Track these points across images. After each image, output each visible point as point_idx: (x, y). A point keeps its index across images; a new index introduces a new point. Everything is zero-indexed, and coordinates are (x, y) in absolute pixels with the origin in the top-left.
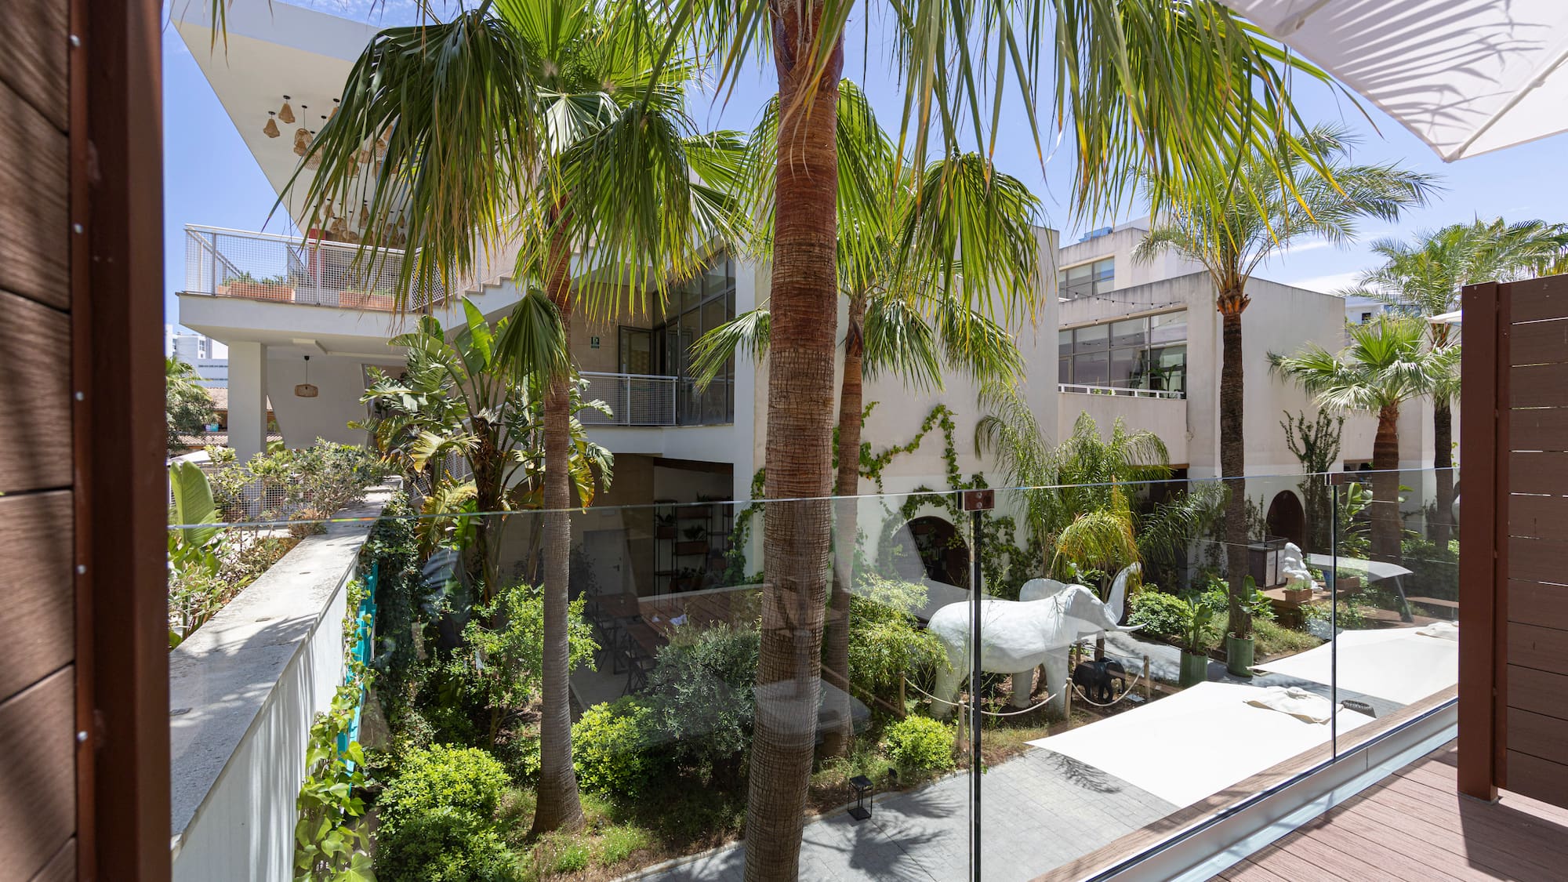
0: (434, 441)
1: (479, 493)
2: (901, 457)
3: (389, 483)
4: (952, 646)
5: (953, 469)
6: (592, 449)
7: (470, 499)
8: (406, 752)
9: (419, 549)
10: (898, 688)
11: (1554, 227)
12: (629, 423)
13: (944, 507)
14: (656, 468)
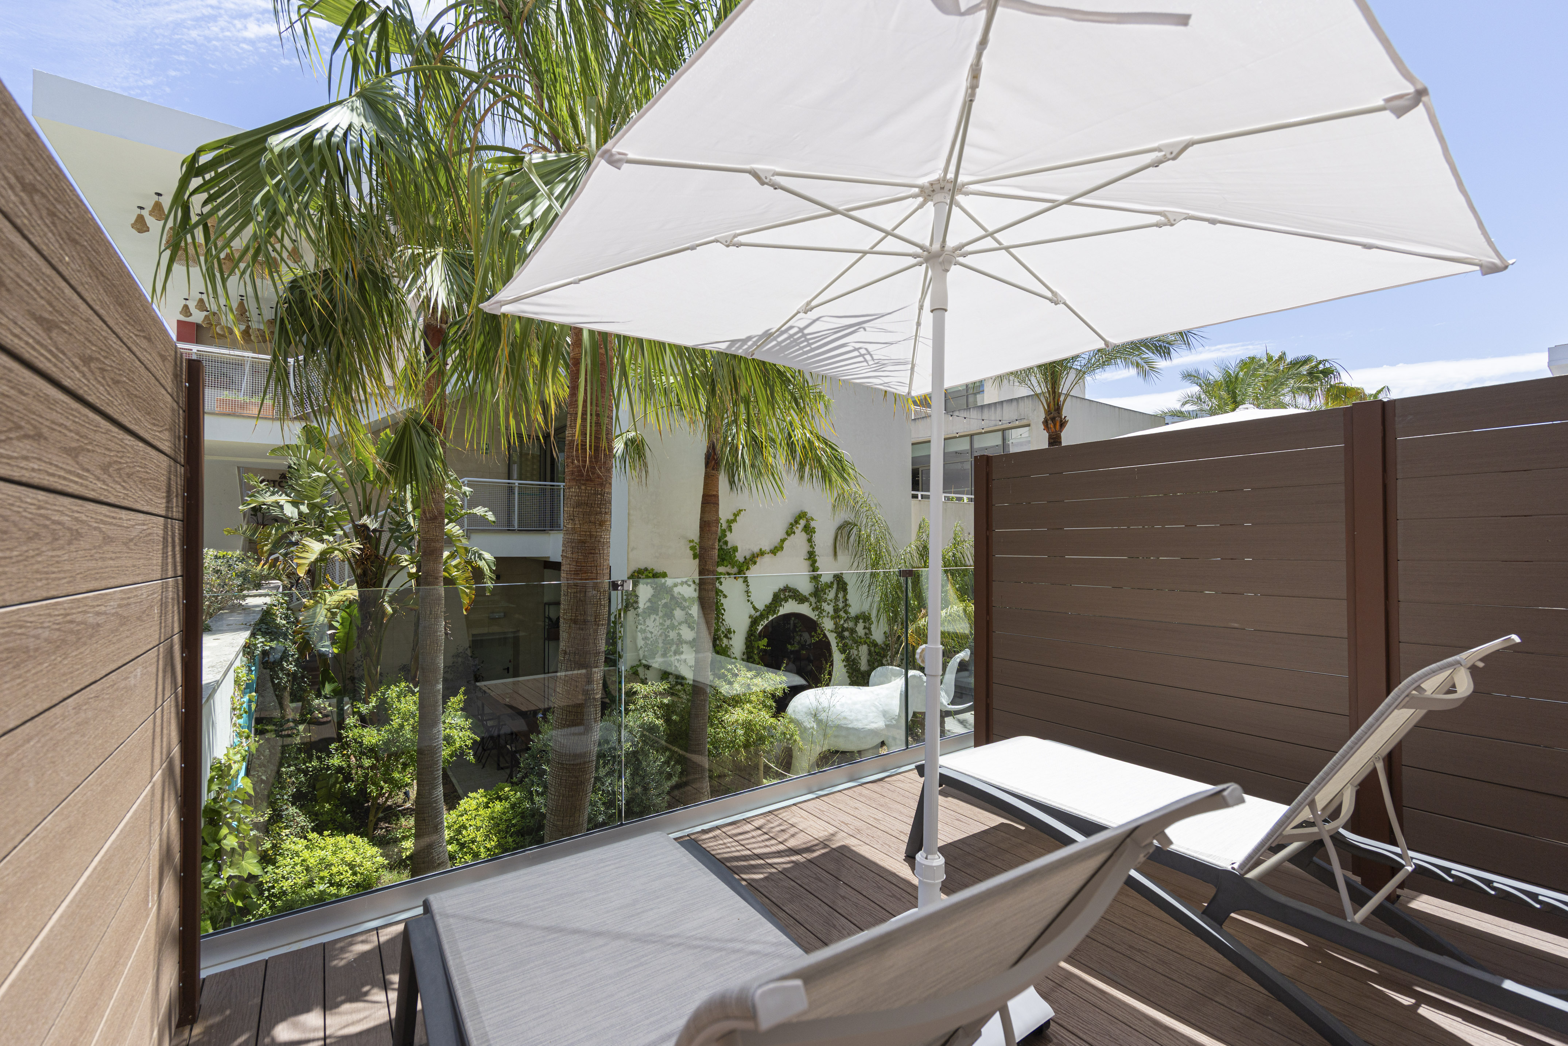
0: (315, 548)
1: (360, 596)
2: (767, 558)
3: (268, 588)
4: (805, 728)
5: (814, 568)
6: (474, 553)
7: (351, 602)
8: (283, 840)
9: (298, 649)
10: (756, 767)
11: (1320, 362)
12: (516, 528)
13: (806, 604)
14: (546, 570)
